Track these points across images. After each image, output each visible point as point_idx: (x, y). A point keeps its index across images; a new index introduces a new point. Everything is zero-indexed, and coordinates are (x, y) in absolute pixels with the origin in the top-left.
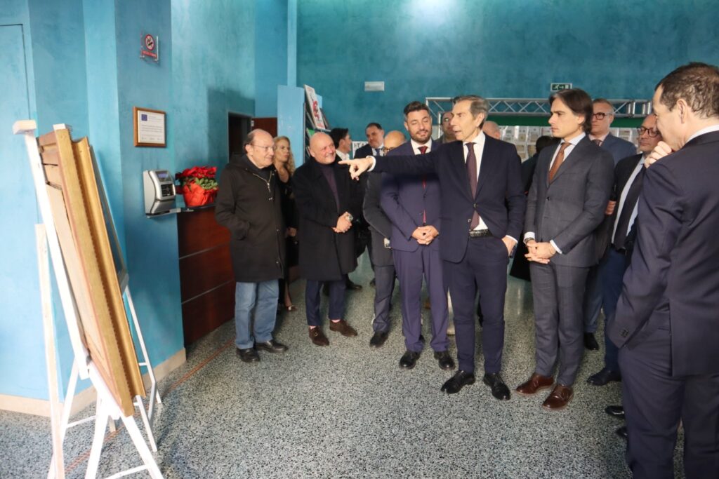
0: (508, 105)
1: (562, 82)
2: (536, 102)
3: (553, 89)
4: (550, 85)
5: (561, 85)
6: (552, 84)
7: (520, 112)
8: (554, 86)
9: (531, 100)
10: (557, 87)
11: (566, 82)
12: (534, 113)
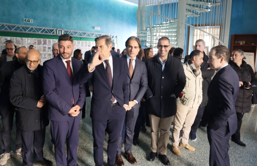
0: (5, 26)
1: (29, 19)
2: (19, 26)
3: (25, 21)
4: (23, 19)
5: (28, 20)
6: (24, 19)
7: (12, 30)
8: (25, 20)
9: (17, 25)
10: (27, 20)
11: (31, 19)
12: (18, 31)
